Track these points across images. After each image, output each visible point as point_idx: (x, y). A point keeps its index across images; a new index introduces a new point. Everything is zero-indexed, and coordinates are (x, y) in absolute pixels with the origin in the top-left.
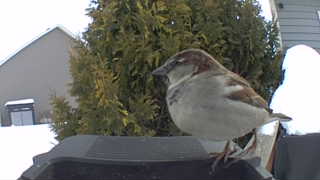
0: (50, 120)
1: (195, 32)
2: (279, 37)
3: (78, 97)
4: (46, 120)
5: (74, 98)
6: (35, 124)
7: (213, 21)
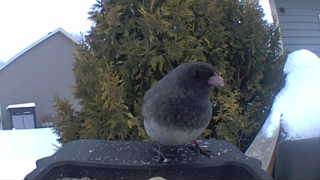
0: (51, 124)
1: (198, 38)
2: (280, 42)
3: (81, 100)
4: (47, 124)
5: (78, 101)
6: (36, 127)
7: (216, 26)
